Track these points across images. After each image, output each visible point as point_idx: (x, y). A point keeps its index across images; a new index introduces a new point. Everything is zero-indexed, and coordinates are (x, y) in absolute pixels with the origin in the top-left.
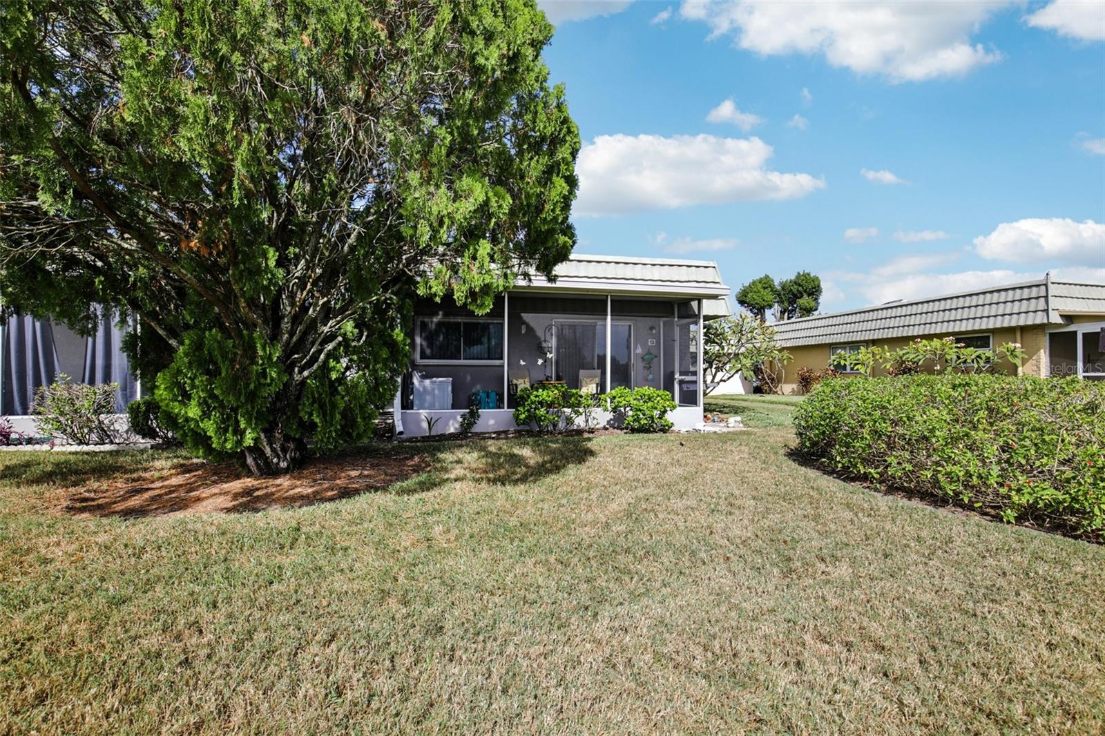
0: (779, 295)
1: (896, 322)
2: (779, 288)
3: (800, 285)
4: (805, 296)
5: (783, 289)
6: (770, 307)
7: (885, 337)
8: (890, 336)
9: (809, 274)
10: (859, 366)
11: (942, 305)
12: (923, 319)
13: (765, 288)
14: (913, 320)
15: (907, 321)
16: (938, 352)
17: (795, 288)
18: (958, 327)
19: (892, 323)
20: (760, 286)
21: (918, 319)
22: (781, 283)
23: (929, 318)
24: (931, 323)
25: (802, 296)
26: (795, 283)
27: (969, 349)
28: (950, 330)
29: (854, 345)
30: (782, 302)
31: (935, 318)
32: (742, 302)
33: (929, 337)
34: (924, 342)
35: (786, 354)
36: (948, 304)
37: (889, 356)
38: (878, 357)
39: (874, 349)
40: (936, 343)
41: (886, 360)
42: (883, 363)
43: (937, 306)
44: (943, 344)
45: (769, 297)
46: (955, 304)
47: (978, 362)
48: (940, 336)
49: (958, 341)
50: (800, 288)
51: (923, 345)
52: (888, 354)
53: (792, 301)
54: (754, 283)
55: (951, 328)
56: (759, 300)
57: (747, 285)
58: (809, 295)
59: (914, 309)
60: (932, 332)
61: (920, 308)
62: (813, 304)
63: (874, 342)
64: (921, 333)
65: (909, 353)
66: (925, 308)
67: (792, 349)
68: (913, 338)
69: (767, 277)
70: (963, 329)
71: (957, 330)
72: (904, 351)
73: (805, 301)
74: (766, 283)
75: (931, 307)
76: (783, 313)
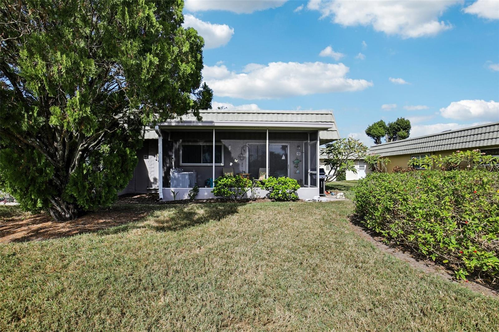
0: (388, 130)
1: (447, 142)
2: (388, 126)
3: (399, 125)
4: (402, 130)
5: (390, 127)
6: (383, 136)
7: (440, 150)
8: (442, 149)
9: (404, 119)
10: (424, 166)
11: (473, 132)
12: (462, 140)
13: (380, 127)
14: (455, 141)
15: (452, 141)
16: (469, 158)
17: (396, 126)
18: (482, 144)
19: (444, 142)
20: (378, 125)
21: (458, 140)
22: (389, 124)
23: (465, 139)
24: (466, 142)
25: (400, 130)
26: (397, 124)
27: (489, 156)
28: (477, 146)
29: (423, 155)
30: (390, 133)
31: (468, 139)
32: (368, 134)
33: (465, 150)
34: (462, 152)
35: (387, 159)
36: (476, 131)
37: (442, 159)
38: (435, 161)
39: (433, 156)
40: (468, 153)
41: (440, 162)
42: (438, 164)
43: (469, 132)
44: (472, 154)
45: (382, 131)
46: (480, 131)
47: (493, 163)
48: (471, 149)
49: (482, 151)
50: (399, 126)
51: (460, 154)
52: (441, 159)
53: (395, 134)
54: (375, 124)
55: (478, 144)
56: (377, 133)
57: (371, 125)
58: (404, 129)
59: (457, 135)
60: (467, 147)
61: (460, 134)
62: (406, 134)
63: (434, 153)
64: (460, 148)
65: (452, 158)
66: (463, 134)
67: (390, 157)
68: (455, 150)
69: (382, 121)
70: (485, 145)
71: (481, 145)
72: (450, 157)
73: (402, 133)
74: (381, 124)
75: (466, 133)
76: (390, 139)
